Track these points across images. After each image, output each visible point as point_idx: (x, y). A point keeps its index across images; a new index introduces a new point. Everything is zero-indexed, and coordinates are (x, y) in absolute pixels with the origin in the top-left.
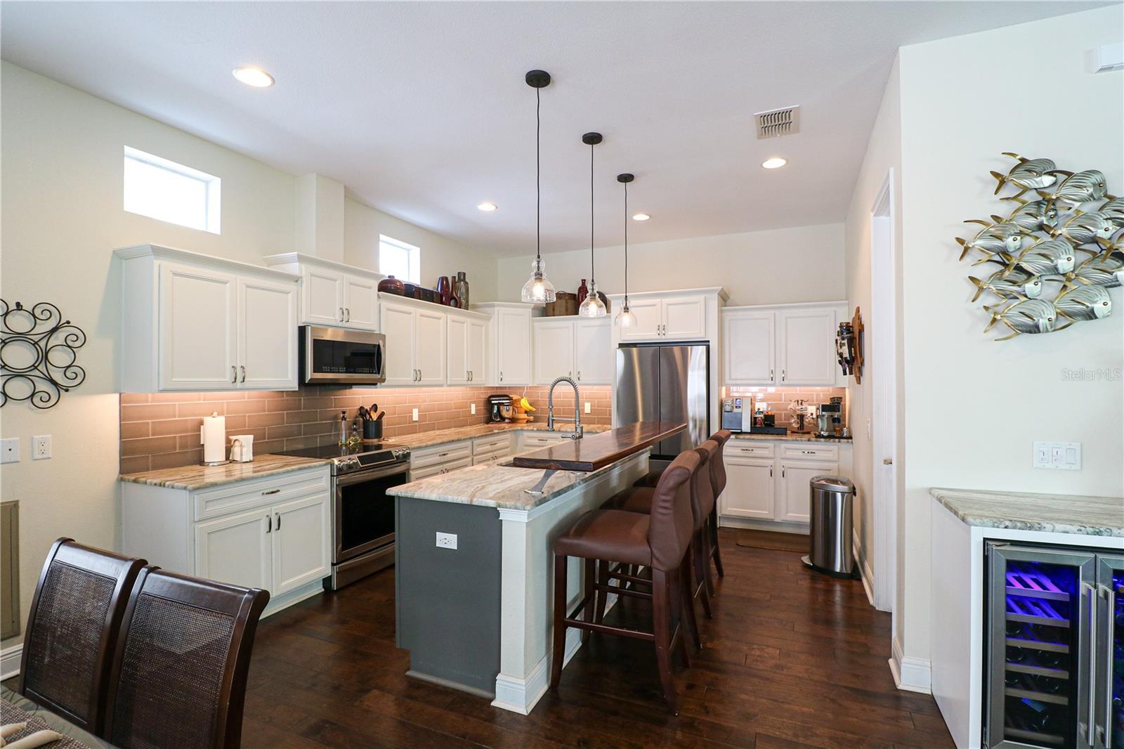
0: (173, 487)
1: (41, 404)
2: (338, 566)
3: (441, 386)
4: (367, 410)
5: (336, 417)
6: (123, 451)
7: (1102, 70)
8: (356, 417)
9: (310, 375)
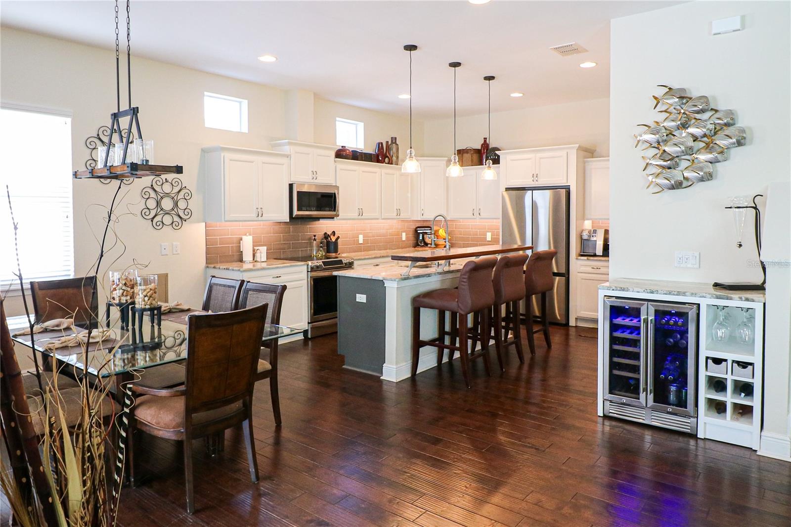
0: (233, 270)
1: (175, 228)
2: (311, 324)
3: (378, 219)
4: (329, 235)
5: (310, 239)
6: (208, 252)
7: (714, 34)
8: (322, 239)
9: (296, 212)
